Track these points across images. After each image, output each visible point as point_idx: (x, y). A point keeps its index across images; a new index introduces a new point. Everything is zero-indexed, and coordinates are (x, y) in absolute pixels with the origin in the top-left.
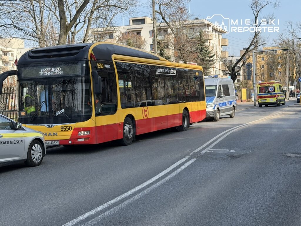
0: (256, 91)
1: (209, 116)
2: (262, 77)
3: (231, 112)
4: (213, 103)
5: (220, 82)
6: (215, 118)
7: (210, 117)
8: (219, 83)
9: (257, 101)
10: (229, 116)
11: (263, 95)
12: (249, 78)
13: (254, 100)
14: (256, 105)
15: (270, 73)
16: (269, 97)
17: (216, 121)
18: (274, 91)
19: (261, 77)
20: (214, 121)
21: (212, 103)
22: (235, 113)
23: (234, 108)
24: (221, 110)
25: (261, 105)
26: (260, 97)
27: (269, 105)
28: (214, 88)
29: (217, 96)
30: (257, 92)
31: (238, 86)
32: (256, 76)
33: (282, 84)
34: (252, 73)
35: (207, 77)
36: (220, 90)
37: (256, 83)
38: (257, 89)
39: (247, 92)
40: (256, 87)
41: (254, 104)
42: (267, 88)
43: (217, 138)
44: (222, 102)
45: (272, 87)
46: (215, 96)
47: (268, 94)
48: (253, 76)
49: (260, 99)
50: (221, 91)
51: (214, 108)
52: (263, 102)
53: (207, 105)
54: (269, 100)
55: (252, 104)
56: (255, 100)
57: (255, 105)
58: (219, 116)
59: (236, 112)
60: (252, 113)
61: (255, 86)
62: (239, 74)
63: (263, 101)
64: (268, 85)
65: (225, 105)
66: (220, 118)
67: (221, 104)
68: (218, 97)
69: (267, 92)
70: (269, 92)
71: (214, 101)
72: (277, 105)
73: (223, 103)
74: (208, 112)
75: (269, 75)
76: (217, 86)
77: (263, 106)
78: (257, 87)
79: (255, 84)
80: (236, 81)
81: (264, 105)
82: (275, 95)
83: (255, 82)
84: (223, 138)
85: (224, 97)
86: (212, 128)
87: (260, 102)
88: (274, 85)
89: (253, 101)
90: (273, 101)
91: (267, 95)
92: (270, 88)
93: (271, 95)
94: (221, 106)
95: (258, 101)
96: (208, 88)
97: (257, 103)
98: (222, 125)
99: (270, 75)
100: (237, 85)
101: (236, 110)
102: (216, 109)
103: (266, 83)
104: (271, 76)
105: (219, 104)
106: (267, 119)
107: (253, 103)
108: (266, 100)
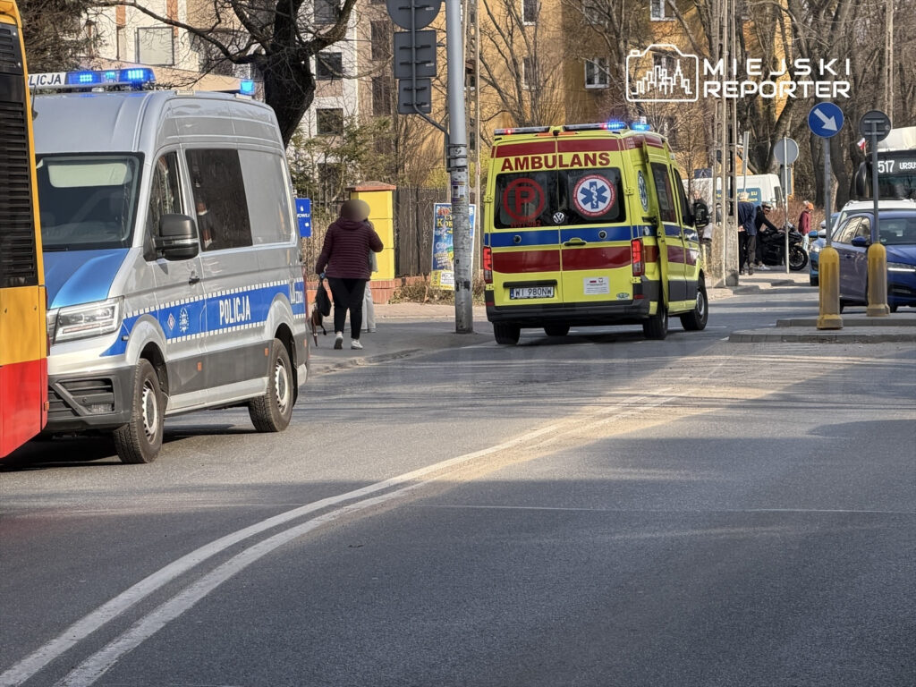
0: (473, 210)
1: (72, 418)
2: (526, 97)
3: (266, 379)
4: (109, 303)
5: (170, 126)
6: (130, 434)
7: (83, 422)
8: (159, 139)
9: (477, 293)
10: (243, 419)
11: (526, 239)
12: (416, 103)
13: (452, 287)
14: (469, 330)
15: (591, 66)
16: (579, 260)
17: (132, 457)
18: (619, 211)
19: (512, 92)
20: (116, 459)
21: (98, 308)
22: (295, 393)
23: (284, 351)
24: (175, 363)
25: (508, 326)
26: (504, 264)
27: (573, 331)
28: (113, 175)
29: (146, 245)
30: (478, 217)
31: (323, 167)
32: (473, 82)
33: (680, 155)
34: (441, 62)
35: (62, 84)
36: (170, 198)
37: (472, 145)
38: (483, 195)
39: (396, 218)
40: (472, 176)
41: (452, 317)
42: (560, 184)
43: (137, 605)
44: (185, 296)
45: (600, 183)
46: (129, 243)
47: (567, 235)
48: (448, 86)
49: (500, 278)
50: (177, 205)
51: (119, 348)
52: (526, 299)
53: (60, 321)
54: (575, 287)
55: (440, 318)
56: (462, 283)
57: (463, 326)
58: (163, 417)
59: (301, 382)
60: (437, 397)
61: (461, 168)
62: (333, 69)
63: (526, 292)
64: (567, 157)
65: (214, 322)
66: (170, 436)
67: (175, 311)
68: (149, 256)
69: (559, 216)
70: (574, 216)
71: (115, 290)
72: (639, 328)
73: (194, 309)
74: (65, 382)
75: (577, 77)
76: (141, 156)
77: (527, 333)
78: (484, 181)
79: (463, 151)
80: (308, 124)
81: (541, 331)
82: (627, 243)
83: (461, 137)
84: (189, 605)
85: (201, 255)
86: (100, 519)
87: (503, 299)
88: (615, 159)
89: (446, 296)
90: (610, 295)
91: (560, 247)
92: (586, 184)
93: (589, 245)
94: (177, 333)
95: (490, 297)
96: (63, 177)
97: (480, 312)
98: (187, 496)
99: (590, 81)
100: (319, 158)
101: (301, 370)
102: (132, 357)
103: (547, 147)
104: (597, 85)
105: (162, 316)
106: (554, 446)
107: (447, 312)
108: (553, 283)
